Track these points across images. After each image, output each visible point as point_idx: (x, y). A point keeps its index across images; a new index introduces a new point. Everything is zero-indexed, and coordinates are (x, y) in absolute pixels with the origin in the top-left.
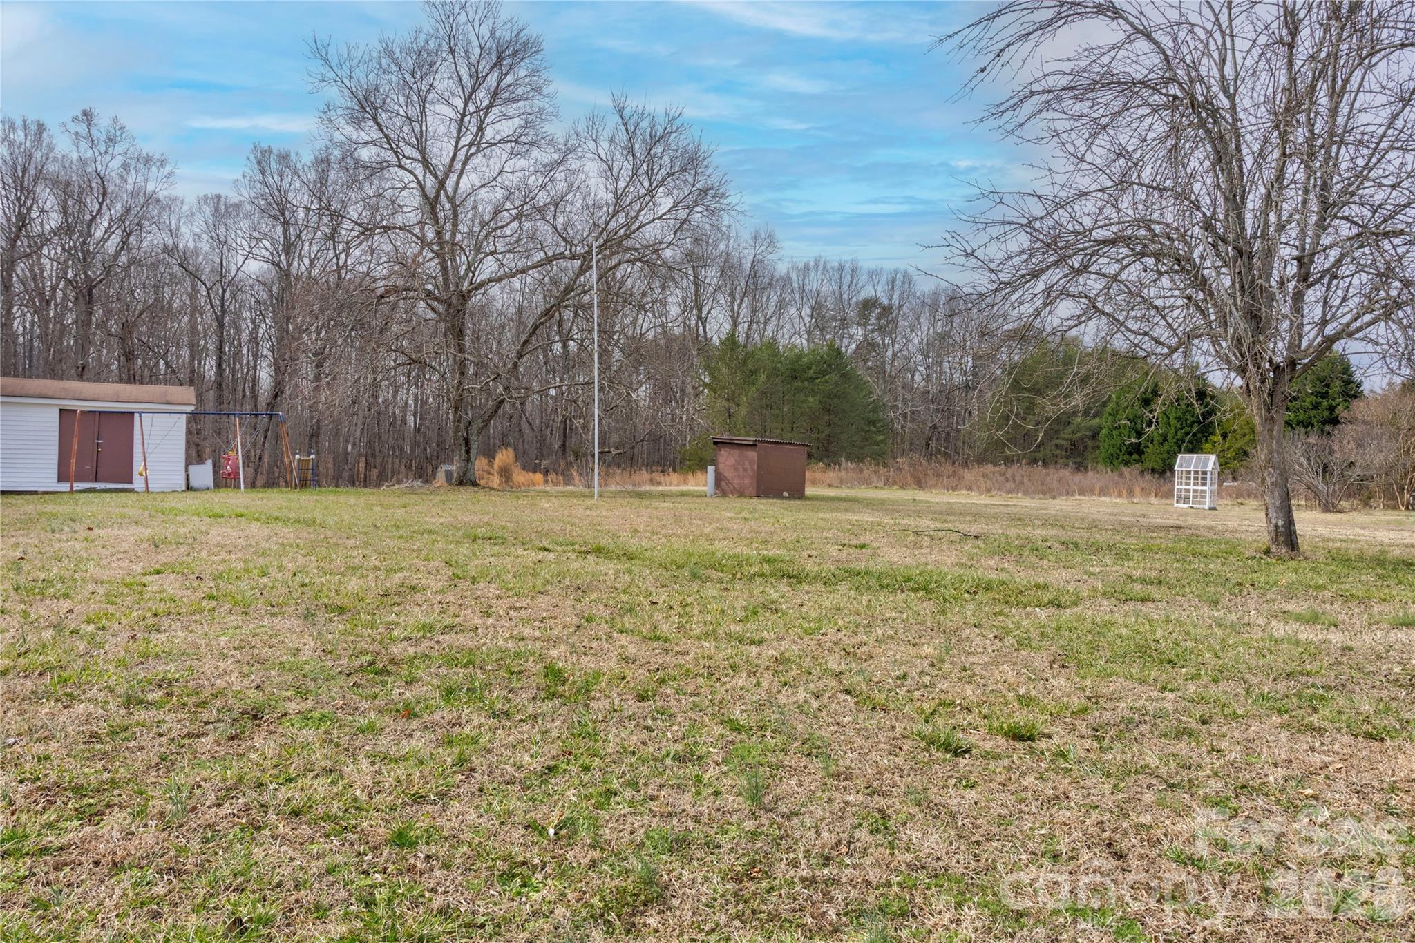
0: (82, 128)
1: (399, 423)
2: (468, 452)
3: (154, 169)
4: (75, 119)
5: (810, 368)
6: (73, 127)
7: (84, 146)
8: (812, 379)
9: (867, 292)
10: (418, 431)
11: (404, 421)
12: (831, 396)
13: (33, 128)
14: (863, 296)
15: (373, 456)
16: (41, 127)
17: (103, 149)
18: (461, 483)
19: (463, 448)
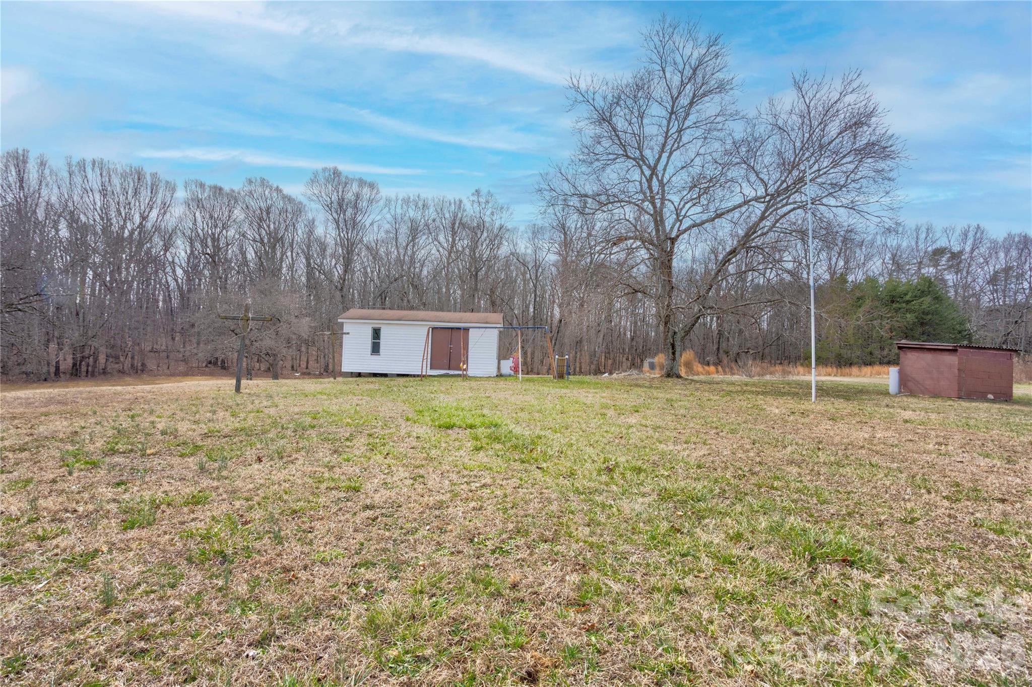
0: (475, 198)
1: (622, 335)
2: (674, 353)
3: (504, 212)
4: (473, 194)
5: (906, 294)
6: (472, 198)
7: (476, 205)
8: (908, 302)
9: (942, 243)
10: (632, 339)
11: (625, 334)
12: (926, 313)
13: (458, 203)
14: (938, 245)
15: (609, 353)
16: (461, 201)
17: (484, 206)
18: (669, 375)
19: (671, 351)
